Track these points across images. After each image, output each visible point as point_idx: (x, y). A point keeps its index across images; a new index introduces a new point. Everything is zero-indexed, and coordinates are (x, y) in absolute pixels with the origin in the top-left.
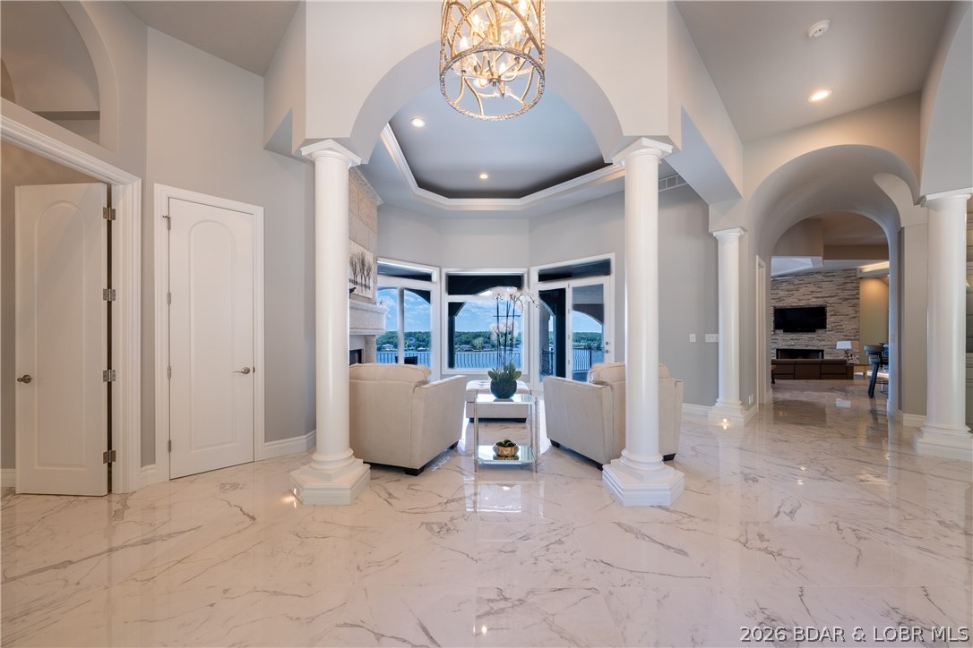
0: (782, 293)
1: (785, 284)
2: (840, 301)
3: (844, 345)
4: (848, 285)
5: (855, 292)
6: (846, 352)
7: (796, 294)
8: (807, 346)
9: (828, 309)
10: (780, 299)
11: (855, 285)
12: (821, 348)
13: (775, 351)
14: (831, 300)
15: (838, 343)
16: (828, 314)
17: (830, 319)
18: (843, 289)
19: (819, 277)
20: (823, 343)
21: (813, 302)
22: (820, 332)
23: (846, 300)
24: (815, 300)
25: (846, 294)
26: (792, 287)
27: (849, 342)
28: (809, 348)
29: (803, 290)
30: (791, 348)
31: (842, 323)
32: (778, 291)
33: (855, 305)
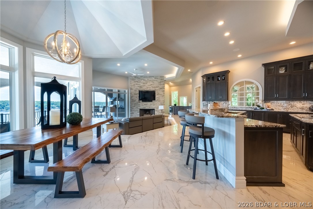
0: (142, 84)
1: (143, 80)
2: (159, 89)
3: (161, 107)
4: (162, 83)
5: (163, 86)
6: (162, 110)
7: (146, 85)
8: (150, 107)
9: (156, 92)
10: (141, 87)
12: (154, 108)
13: (139, 110)
14: (157, 89)
15: (159, 106)
16: (156, 94)
17: (157, 96)
18: (160, 84)
19: (153, 79)
20: (155, 106)
21: (152, 89)
22: (154, 101)
23: (161, 89)
24: (152, 88)
25: (161, 86)
26: (145, 82)
27: (163, 106)
28: (150, 108)
29: (148, 84)
30: (145, 108)
31: (160, 98)
32: (140, 83)
33: (163, 91)
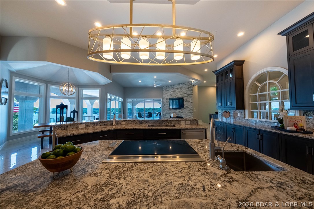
0: (172, 93)
1: (172, 89)
2: (187, 96)
4: (189, 88)
5: (191, 92)
7: (176, 93)
9: (184, 99)
10: (171, 95)
11: (191, 88)
12: (182, 116)
14: (185, 95)
16: (184, 101)
17: (185, 104)
18: (188, 90)
19: (181, 85)
20: (183, 114)
22: (183, 109)
23: (189, 95)
24: (180, 95)
25: (189, 92)
26: (174, 90)
29: (177, 91)
31: (188, 105)
32: (170, 92)
33: (191, 97)
